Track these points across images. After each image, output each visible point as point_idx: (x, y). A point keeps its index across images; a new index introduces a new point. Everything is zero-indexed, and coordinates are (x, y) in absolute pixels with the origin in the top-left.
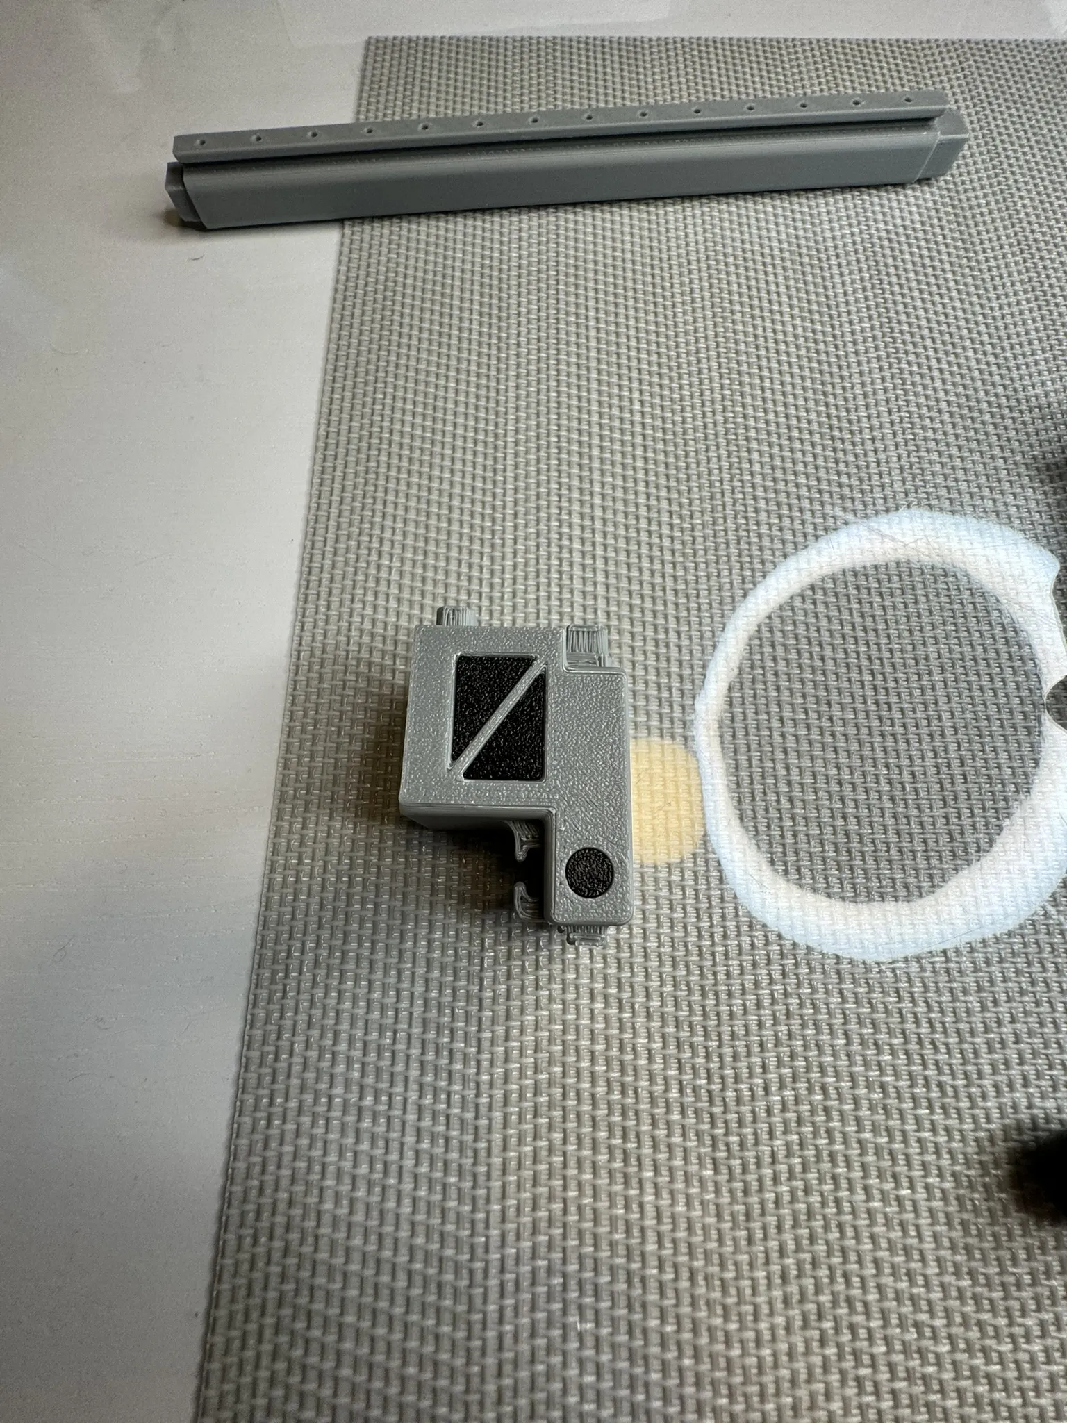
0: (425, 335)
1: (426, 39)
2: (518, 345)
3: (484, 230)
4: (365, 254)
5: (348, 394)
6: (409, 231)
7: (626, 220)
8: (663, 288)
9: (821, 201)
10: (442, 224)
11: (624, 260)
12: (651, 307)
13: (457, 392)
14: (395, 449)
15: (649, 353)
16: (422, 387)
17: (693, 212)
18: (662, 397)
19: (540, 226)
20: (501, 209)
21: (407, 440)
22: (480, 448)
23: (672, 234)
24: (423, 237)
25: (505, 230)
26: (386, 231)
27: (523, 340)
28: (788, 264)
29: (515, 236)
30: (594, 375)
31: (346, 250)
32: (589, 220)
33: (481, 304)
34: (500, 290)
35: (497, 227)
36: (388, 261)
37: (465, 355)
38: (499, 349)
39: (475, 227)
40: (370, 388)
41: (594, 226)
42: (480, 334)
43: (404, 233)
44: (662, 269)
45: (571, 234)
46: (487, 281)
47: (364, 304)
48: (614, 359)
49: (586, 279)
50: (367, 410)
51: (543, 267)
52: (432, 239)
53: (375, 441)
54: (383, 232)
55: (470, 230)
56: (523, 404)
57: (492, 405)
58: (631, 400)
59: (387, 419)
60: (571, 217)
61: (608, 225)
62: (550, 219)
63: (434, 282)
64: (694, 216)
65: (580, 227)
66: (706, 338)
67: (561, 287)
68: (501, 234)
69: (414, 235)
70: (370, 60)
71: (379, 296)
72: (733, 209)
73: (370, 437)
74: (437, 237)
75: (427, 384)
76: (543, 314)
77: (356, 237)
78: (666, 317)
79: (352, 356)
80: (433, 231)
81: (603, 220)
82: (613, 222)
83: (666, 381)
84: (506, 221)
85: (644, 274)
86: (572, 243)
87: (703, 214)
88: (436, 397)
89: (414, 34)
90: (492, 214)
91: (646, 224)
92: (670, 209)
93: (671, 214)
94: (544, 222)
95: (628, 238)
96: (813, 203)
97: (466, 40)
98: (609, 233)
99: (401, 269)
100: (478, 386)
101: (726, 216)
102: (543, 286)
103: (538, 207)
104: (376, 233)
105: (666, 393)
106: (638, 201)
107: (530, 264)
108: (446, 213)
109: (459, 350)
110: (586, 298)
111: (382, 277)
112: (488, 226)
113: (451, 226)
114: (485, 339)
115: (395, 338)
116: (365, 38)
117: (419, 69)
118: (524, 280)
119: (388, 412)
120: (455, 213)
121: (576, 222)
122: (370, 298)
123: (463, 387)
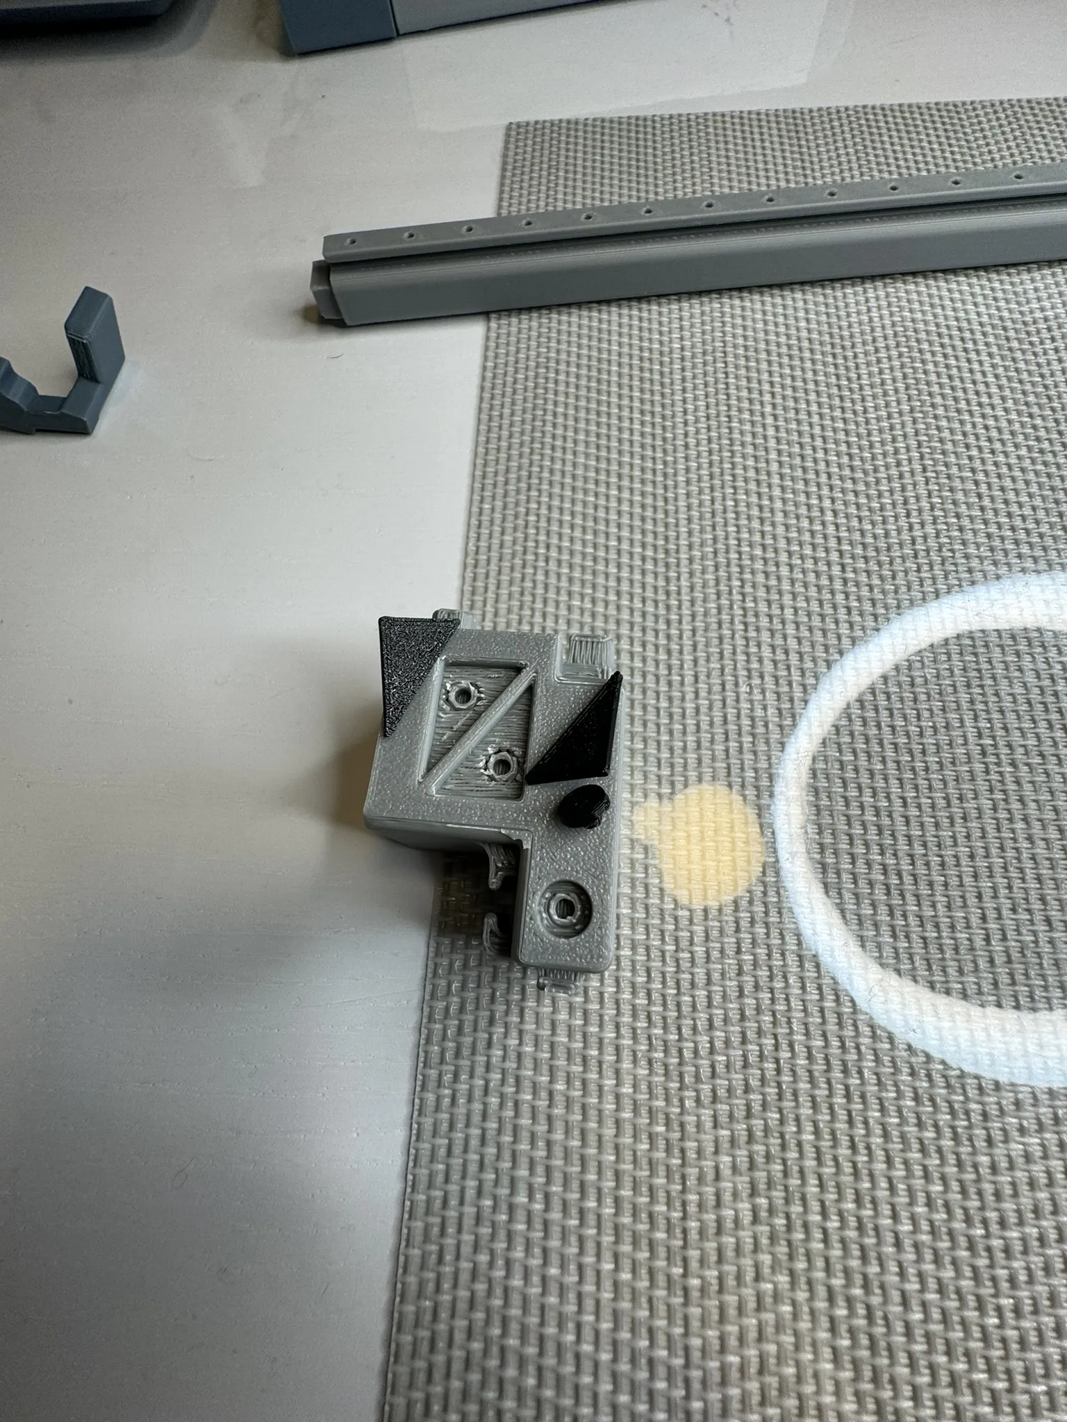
0: (581, 437)
1: (569, 122)
2: (686, 446)
3: (641, 319)
4: (512, 349)
5: (499, 504)
6: (559, 322)
7: (800, 304)
8: (849, 379)
9: (1025, 276)
10: (595, 314)
11: (800, 349)
12: (837, 402)
13: (619, 501)
14: (553, 566)
15: (838, 455)
16: (580, 496)
17: (876, 293)
18: (858, 506)
19: (703, 313)
20: (659, 296)
21: (565, 557)
22: (649, 566)
23: (854, 319)
24: (574, 329)
25: (665, 319)
26: (535, 324)
27: (692, 441)
28: (994, 349)
29: (676, 325)
30: (776, 480)
31: (492, 344)
32: (758, 306)
33: (642, 401)
34: (662, 385)
35: (655, 316)
36: (538, 356)
37: (626, 459)
38: (665, 451)
39: (630, 317)
40: (523, 497)
41: (764, 313)
42: (642, 434)
43: (554, 325)
44: (845, 358)
45: (739, 321)
46: (647, 375)
47: (513, 403)
48: (798, 461)
49: (758, 371)
50: (521, 522)
51: (709, 358)
52: (585, 331)
53: (530, 557)
54: (531, 324)
55: (625, 320)
56: (695, 514)
57: (660, 516)
58: (822, 510)
59: (543, 532)
60: (737, 302)
61: (780, 310)
62: (713, 306)
63: (589, 378)
64: (877, 298)
65: (748, 313)
66: (905, 436)
67: (732, 380)
68: (660, 323)
69: (564, 327)
70: (512, 146)
71: (530, 394)
72: (923, 288)
73: (525, 553)
74: (590, 328)
75: (586, 492)
76: (712, 411)
77: (503, 331)
78: (855, 412)
79: (502, 461)
80: (585, 322)
81: (774, 305)
82: (785, 307)
83: (861, 487)
84: (665, 310)
85: (825, 364)
86: (740, 331)
87: (887, 295)
88: (596, 508)
89: (556, 117)
90: (649, 302)
91: (823, 308)
92: (849, 291)
93: (851, 295)
94: (707, 309)
95: (803, 324)
96: (1016, 280)
97: (611, 121)
98: (781, 320)
99: (552, 364)
100: (643, 494)
101: (914, 296)
102: (710, 379)
103: (700, 293)
104: (524, 325)
105: (863, 500)
106: (812, 283)
107: (693, 356)
108: (599, 302)
109: (620, 452)
110: (761, 393)
111: (531, 374)
112: (645, 315)
113: (605, 316)
114: (649, 440)
115: (548, 440)
116: (507, 123)
117: (563, 152)
118: (688, 374)
119: (543, 524)
120: (608, 302)
121: (743, 308)
122: (519, 397)
123: (626, 495)
